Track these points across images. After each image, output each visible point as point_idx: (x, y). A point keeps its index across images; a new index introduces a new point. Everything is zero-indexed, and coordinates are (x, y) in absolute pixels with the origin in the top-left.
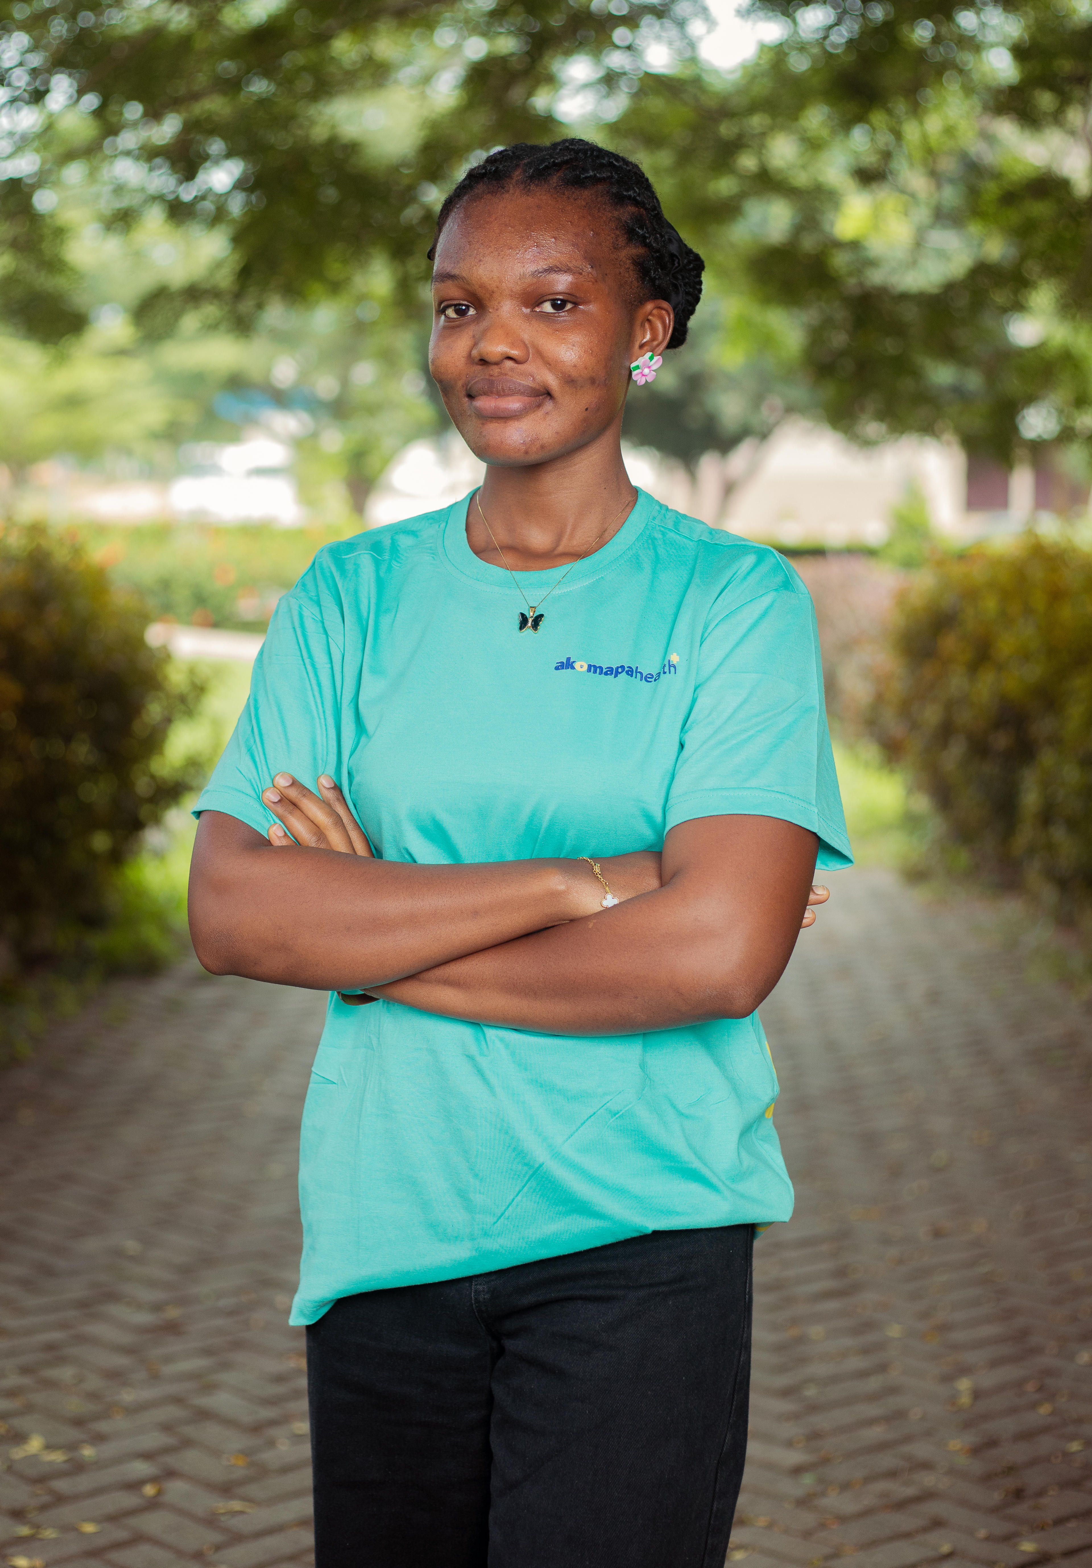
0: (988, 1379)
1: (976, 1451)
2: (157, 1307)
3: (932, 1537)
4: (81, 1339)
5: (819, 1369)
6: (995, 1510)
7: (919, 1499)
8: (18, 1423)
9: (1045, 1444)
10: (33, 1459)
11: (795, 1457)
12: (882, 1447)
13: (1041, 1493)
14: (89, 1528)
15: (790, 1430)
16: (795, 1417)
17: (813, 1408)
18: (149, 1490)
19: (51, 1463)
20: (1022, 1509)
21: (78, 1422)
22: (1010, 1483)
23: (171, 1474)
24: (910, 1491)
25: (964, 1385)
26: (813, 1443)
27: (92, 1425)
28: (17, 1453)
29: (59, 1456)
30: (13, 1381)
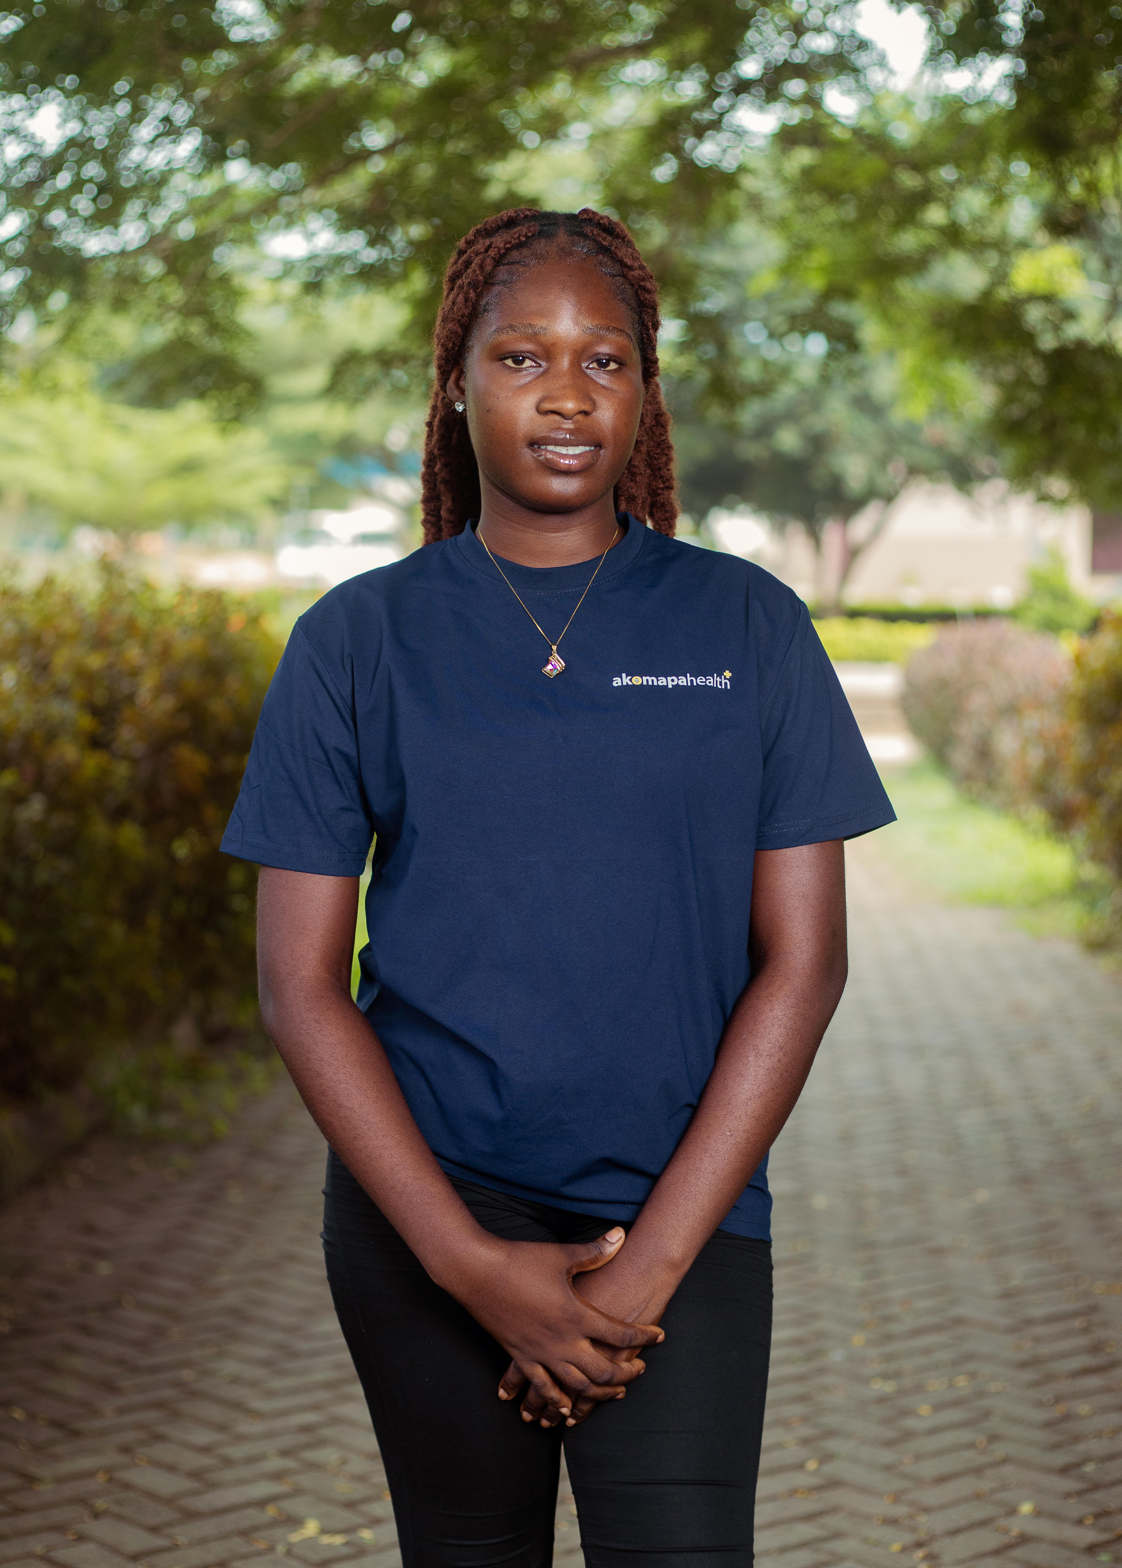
4: (336, 1421)
5: (1094, 1446)
8: (292, 1506)
10: (311, 1543)
11: (1088, 1536)
15: (1074, 1509)
16: (1079, 1493)
17: (1096, 1487)
19: (329, 1546)
21: (350, 1505)
26: (1103, 1522)
27: (365, 1508)
28: (295, 1537)
29: (338, 1540)
30: (275, 1463)
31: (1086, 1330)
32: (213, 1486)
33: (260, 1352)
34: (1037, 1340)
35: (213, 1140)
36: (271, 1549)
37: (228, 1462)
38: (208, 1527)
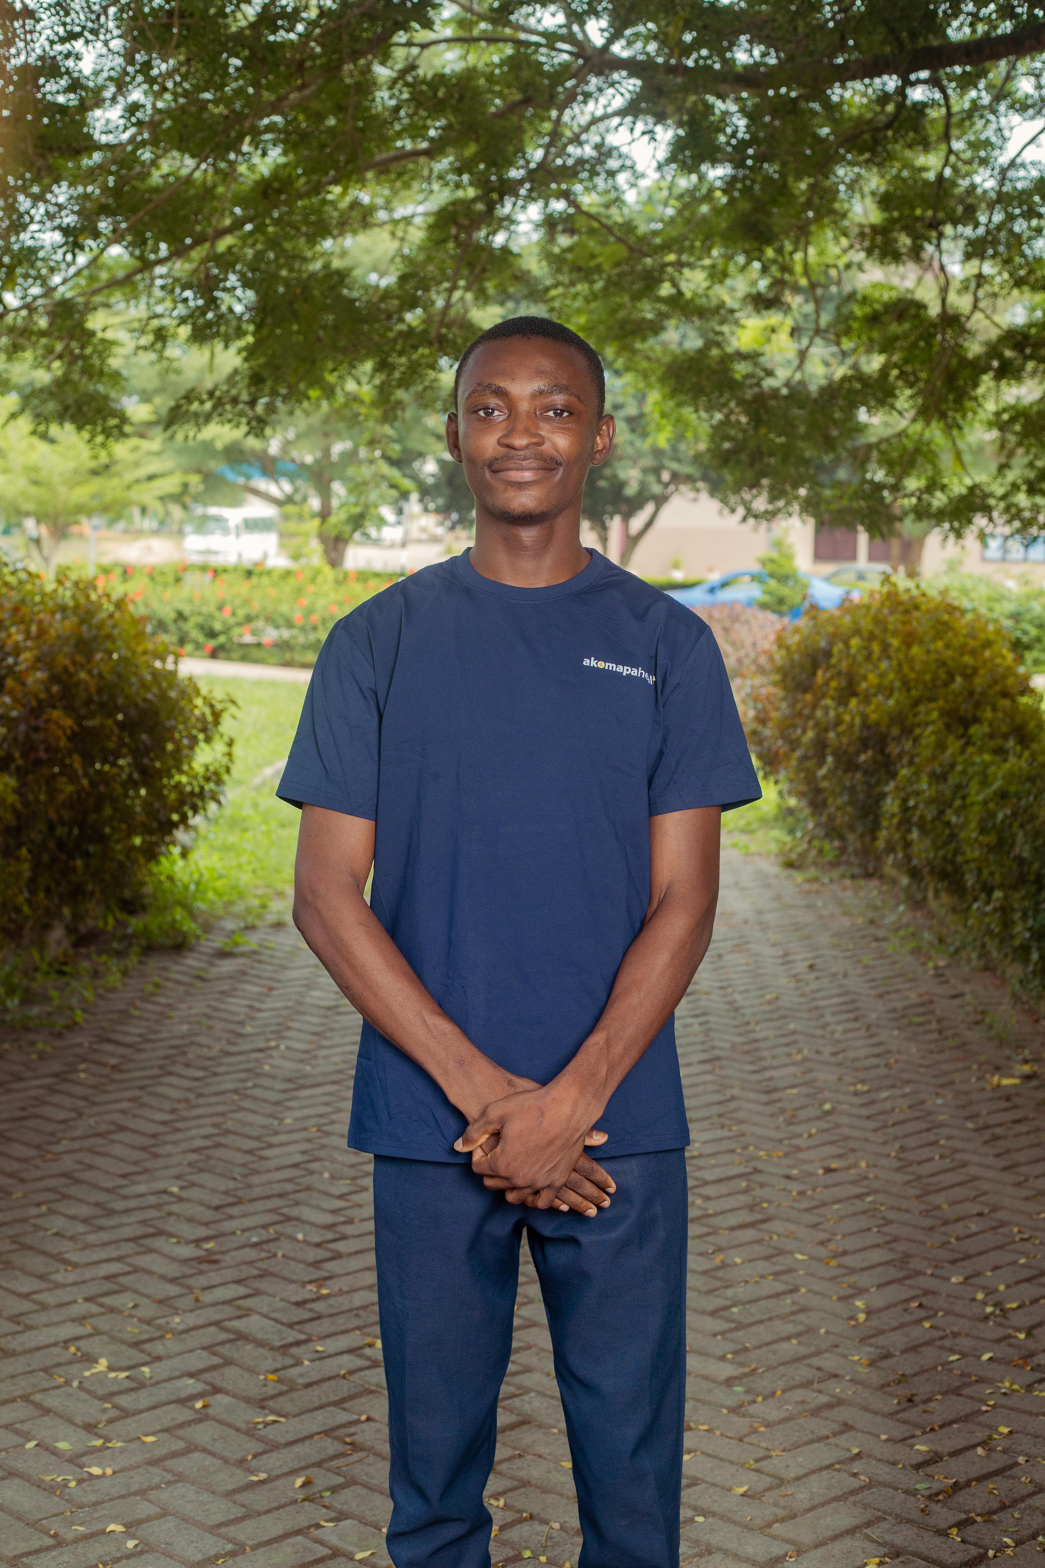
0: (878, 1299)
1: (872, 1364)
2: (198, 1242)
3: (842, 1440)
4: (136, 1270)
5: (741, 1292)
6: (891, 1415)
7: (830, 1406)
8: (89, 1346)
9: (930, 1355)
10: (100, 1378)
11: (728, 1370)
12: (798, 1359)
13: (929, 1400)
14: (150, 1439)
15: (720, 1346)
16: (726, 1333)
17: (740, 1327)
18: (199, 1405)
19: (114, 1381)
20: (913, 1414)
21: (136, 1345)
22: (903, 1391)
23: (216, 1390)
24: (824, 1399)
25: (859, 1303)
26: (740, 1358)
27: (147, 1347)
28: (87, 1374)
29: (123, 1375)
30: (81, 1308)
31: (746, 1191)
32: (29, 1328)
33: (84, 1211)
34: (708, 1198)
35: (73, 1026)
36: (68, 1383)
37: (44, 1307)
38: (18, 1365)
